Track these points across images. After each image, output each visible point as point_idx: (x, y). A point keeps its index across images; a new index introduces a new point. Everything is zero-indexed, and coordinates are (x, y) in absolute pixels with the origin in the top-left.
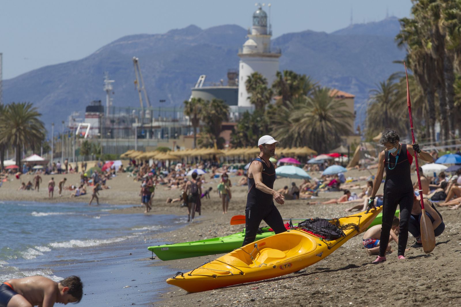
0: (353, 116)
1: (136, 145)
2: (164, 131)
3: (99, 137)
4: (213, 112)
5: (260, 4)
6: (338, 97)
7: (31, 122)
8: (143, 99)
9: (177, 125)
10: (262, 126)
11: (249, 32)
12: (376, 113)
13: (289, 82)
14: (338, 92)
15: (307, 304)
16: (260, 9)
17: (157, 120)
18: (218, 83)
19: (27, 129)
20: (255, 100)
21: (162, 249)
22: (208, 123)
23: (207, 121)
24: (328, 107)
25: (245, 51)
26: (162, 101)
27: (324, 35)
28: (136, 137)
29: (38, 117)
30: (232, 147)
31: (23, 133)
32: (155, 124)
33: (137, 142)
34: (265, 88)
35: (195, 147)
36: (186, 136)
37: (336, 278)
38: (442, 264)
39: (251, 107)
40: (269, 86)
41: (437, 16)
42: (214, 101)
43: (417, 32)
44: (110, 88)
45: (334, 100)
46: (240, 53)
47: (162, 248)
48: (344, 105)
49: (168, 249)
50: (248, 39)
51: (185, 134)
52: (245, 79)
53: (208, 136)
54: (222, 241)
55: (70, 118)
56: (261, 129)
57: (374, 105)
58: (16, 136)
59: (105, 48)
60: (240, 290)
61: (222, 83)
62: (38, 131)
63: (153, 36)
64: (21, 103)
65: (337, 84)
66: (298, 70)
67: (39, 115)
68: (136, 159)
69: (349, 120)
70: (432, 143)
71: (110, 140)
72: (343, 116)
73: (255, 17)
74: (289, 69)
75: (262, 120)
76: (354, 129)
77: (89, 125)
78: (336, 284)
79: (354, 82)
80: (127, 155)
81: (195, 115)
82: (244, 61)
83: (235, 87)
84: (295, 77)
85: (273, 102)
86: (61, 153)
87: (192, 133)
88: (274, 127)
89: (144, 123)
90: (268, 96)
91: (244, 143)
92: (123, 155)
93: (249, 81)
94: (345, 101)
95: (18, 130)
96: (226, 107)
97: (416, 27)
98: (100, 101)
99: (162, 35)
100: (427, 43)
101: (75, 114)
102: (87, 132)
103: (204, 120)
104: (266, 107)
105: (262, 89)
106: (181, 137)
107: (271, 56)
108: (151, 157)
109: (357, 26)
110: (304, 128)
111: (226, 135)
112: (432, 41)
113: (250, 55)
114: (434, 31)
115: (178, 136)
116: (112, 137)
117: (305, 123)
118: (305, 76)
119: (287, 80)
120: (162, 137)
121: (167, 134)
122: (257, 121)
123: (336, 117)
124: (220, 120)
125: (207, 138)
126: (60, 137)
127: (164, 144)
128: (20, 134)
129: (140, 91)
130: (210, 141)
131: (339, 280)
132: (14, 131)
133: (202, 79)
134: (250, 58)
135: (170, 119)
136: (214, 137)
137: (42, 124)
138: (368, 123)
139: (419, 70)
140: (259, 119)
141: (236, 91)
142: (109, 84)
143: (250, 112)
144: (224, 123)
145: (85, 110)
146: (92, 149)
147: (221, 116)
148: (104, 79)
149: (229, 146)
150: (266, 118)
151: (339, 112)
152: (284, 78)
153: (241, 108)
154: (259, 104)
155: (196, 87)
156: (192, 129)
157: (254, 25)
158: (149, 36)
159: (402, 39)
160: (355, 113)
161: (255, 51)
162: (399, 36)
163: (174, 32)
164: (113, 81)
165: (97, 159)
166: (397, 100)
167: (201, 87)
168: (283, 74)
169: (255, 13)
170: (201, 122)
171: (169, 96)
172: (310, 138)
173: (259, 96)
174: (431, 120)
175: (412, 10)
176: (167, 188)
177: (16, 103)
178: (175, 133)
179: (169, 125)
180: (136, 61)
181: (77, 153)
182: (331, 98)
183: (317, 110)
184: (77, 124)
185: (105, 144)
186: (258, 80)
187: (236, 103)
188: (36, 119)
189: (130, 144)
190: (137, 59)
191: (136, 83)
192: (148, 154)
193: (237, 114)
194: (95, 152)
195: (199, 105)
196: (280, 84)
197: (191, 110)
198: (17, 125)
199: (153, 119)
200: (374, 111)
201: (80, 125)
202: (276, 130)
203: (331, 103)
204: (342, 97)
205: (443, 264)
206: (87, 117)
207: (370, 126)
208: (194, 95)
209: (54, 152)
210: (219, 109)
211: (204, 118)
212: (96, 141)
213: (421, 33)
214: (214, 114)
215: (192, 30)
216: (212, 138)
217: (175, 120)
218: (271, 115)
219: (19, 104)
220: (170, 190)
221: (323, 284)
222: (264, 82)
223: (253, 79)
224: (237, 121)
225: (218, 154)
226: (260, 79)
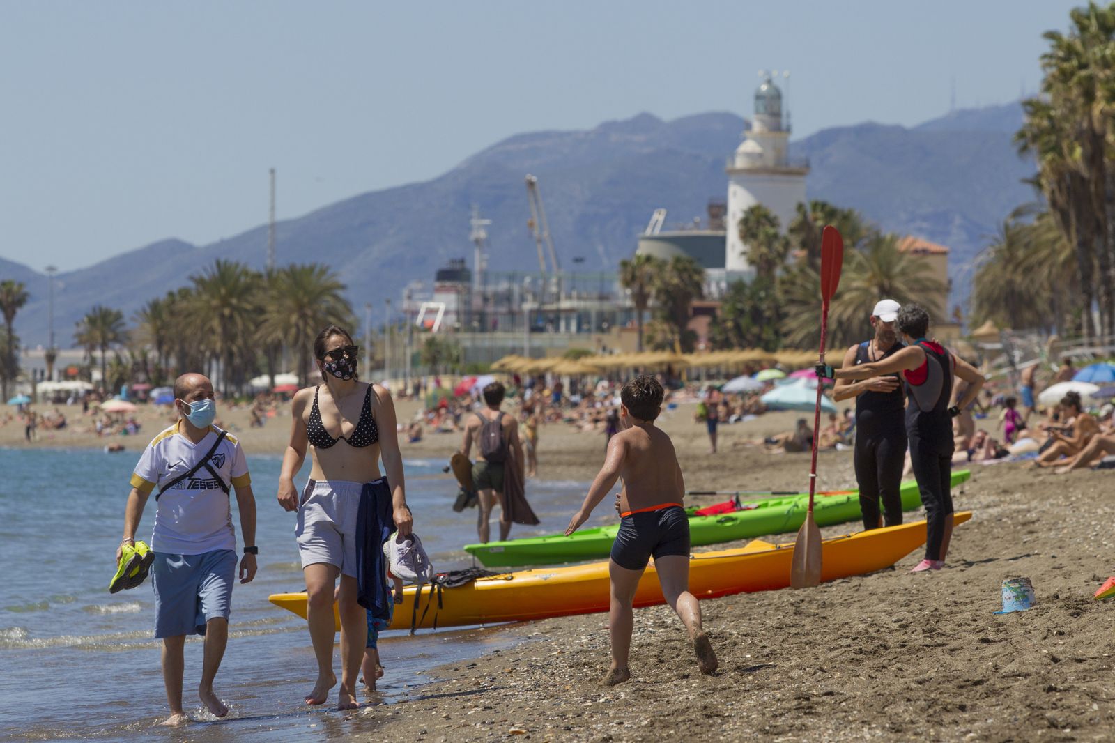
0: (945, 289)
1: (526, 344)
2: (582, 318)
3: (457, 330)
4: (676, 281)
5: (768, 73)
6: (916, 252)
7: (328, 301)
8: (546, 256)
9: (607, 306)
10: (769, 308)
11: (748, 126)
12: (992, 282)
13: (820, 223)
14: (914, 242)
15: (673, 658)
16: (769, 82)
17: (569, 297)
18: (691, 225)
19: (320, 315)
20: (755, 257)
21: (492, 550)
22: (665, 303)
23: (663, 297)
24: (897, 269)
25: (740, 163)
26: (578, 260)
27: (898, 130)
28: (526, 328)
29: (340, 293)
30: (712, 350)
31: (311, 322)
32: (565, 304)
33: (530, 339)
34: (776, 236)
35: (641, 349)
36: (624, 329)
37: (765, 606)
38: (963, 581)
39: (750, 273)
40: (783, 231)
41: (1089, 96)
42: (678, 260)
43: (1054, 128)
44: (482, 234)
45: (908, 257)
46: (729, 166)
47: (492, 548)
48: (926, 267)
49: (503, 550)
50: (744, 139)
51: (624, 324)
52: (740, 216)
53: (666, 327)
54: (606, 535)
55: (405, 292)
56: (768, 314)
57: (989, 266)
58: (297, 326)
59: (477, 159)
60: (584, 629)
61: (697, 226)
62: (340, 319)
63: (569, 134)
64: (307, 265)
65: (924, 225)
66: (837, 201)
67: (343, 287)
68: (520, 373)
69: (937, 297)
70: (1085, 340)
71: (479, 336)
72: (924, 289)
73: (759, 97)
74: (820, 198)
75: (767, 296)
76: (947, 314)
77: (442, 307)
78: (754, 618)
79: (958, 220)
80: (503, 366)
81: (641, 287)
82: (739, 183)
83: (720, 233)
84: (831, 213)
85: (791, 261)
86: (383, 361)
87: (636, 323)
88: (793, 310)
89: (543, 303)
90: (781, 249)
91: (734, 340)
92: (495, 366)
93: (744, 222)
94: (930, 260)
95: (303, 316)
96: (700, 272)
97: (1050, 118)
98: (462, 261)
99: (587, 133)
100: (1072, 150)
101: (415, 285)
102: (438, 320)
103: (657, 297)
104: (778, 272)
105: (767, 235)
106: (615, 330)
107: (790, 173)
108: (547, 370)
109: (963, 114)
110: (850, 311)
111: (700, 325)
112: (1082, 145)
113: (749, 171)
114: (1085, 125)
115: (608, 329)
116: (483, 329)
117: (850, 302)
118: (850, 212)
119: (816, 219)
120: (579, 329)
121: (589, 323)
122: (761, 299)
123: (912, 290)
124: (687, 297)
125: (663, 331)
126: (383, 330)
127: (582, 343)
128: (306, 324)
129: (540, 241)
130: (669, 336)
131: (763, 612)
132: (294, 318)
133: (659, 217)
134: (750, 176)
135: (595, 294)
136: (676, 329)
137: (348, 307)
138: (974, 303)
139: (1061, 200)
140: (762, 294)
141: (722, 241)
142: (480, 227)
143: (748, 280)
144: (696, 303)
145: (434, 276)
146: (445, 354)
147: (690, 289)
148: (471, 217)
149: (707, 348)
150: (778, 293)
151: (917, 281)
152: (810, 215)
153: (730, 274)
154: (764, 265)
155: (648, 232)
156: (635, 314)
157: (757, 112)
158: (561, 135)
159: (1027, 140)
160: (950, 282)
161: (758, 164)
162: (1022, 135)
163: (608, 127)
164: (487, 222)
165: (453, 372)
166: (1027, 257)
167: (657, 233)
168: (808, 208)
169: (758, 90)
170: (651, 302)
171: (600, 249)
172: (861, 329)
173: (764, 249)
174: (1084, 297)
175: (1044, 86)
176: (573, 429)
177: (298, 265)
178: (604, 323)
179: (593, 306)
180: (531, 184)
181: (415, 361)
182: (902, 254)
183: (874, 276)
184: (419, 304)
185: (468, 344)
186: (763, 220)
187: (720, 262)
188: (336, 297)
189: (517, 344)
190: (534, 179)
191: (531, 225)
192: (543, 364)
193: (723, 285)
194: (450, 358)
195: (648, 268)
196: (803, 226)
197: (634, 278)
198: (301, 308)
199: (563, 295)
200: (987, 279)
201: (424, 306)
202: (797, 315)
203: (903, 264)
204: (925, 252)
205: (966, 580)
206: (438, 290)
207: (980, 306)
208: (643, 249)
209: (372, 358)
210: (685, 276)
211: (659, 291)
212: (452, 338)
213: (1061, 129)
214: (676, 286)
215: (645, 122)
216: (672, 332)
217: (603, 298)
218: (787, 287)
219: (303, 268)
220: (579, 432)
221: (734, 619)
222: (773, 222)
223: (752, 218)
224: (723, 299)
225: (677, 362)
226: (766, 217)
